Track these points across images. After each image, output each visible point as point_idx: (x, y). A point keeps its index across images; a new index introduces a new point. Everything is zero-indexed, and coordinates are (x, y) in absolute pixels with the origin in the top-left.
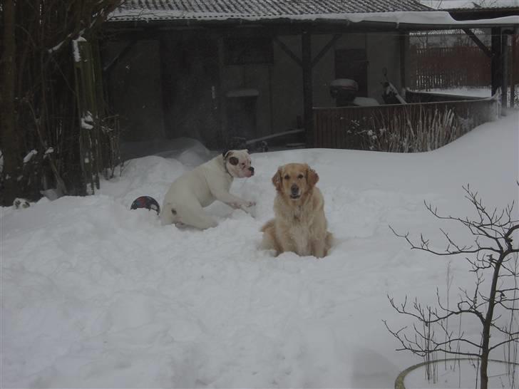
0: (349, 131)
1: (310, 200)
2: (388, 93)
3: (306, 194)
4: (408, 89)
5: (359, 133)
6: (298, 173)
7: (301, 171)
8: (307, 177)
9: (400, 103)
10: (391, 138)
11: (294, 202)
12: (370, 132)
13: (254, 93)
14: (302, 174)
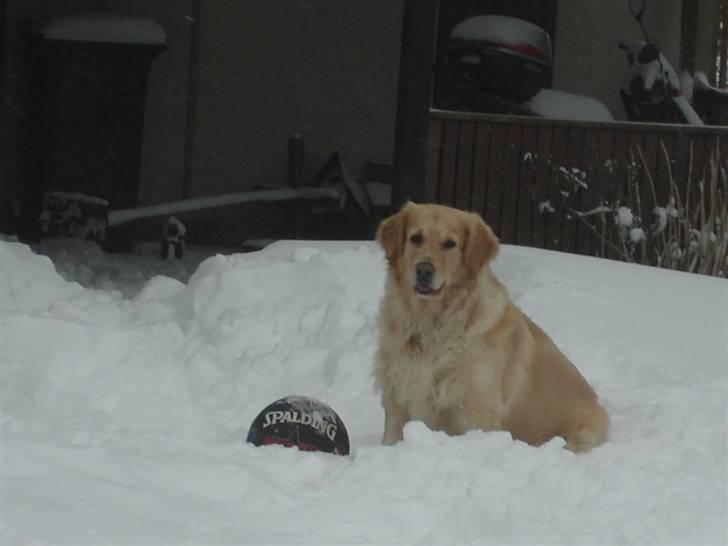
0: (545, 205)
1: (463, 303)
3: (456, 287)
5: (580, 214)
6: (444, 235)
7: (454, 230)
8: (463, 249)
9: (684, 120)
10: (694, 244)
11: (424, 303)
12: (625, 216)
14: (456, 238)
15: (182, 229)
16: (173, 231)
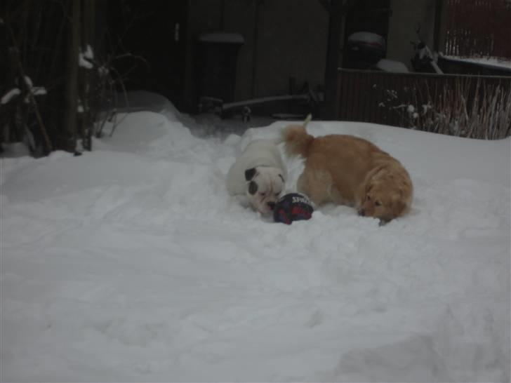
0: (381, 104)
2: (421, 57)
4: (441, 54)
5: (394, 107)
9: (435, 72)
10: (437, 119)
12: (411, 108)
13: (237, 38)
15: (249, 111)
16: (246, 111)
